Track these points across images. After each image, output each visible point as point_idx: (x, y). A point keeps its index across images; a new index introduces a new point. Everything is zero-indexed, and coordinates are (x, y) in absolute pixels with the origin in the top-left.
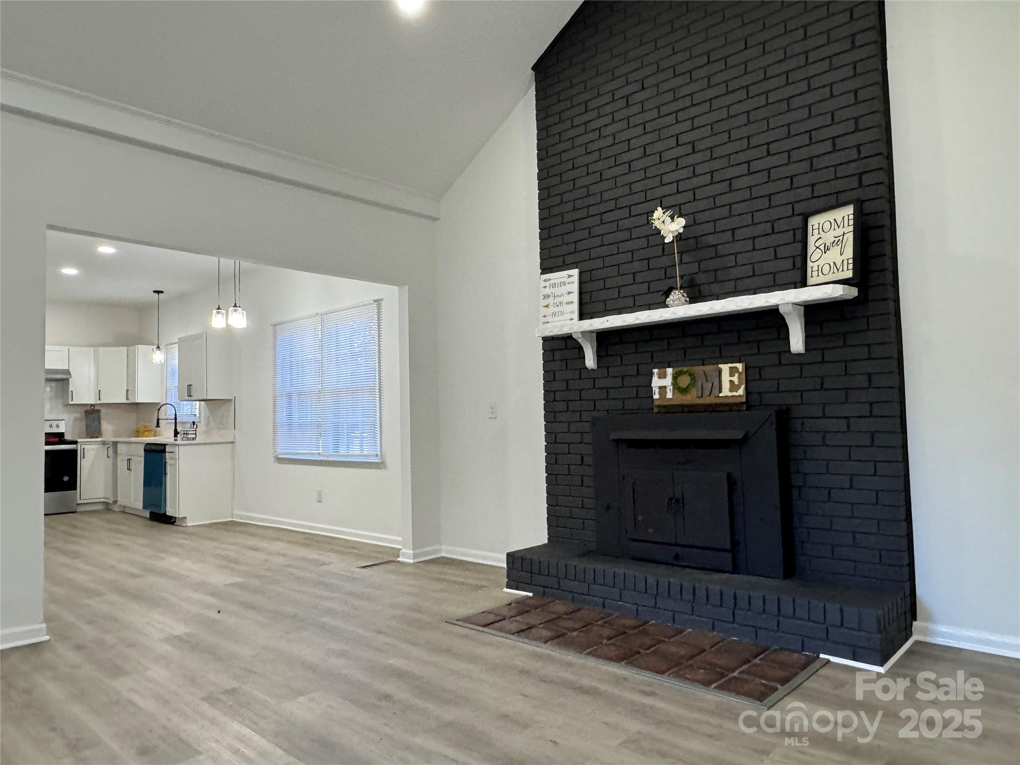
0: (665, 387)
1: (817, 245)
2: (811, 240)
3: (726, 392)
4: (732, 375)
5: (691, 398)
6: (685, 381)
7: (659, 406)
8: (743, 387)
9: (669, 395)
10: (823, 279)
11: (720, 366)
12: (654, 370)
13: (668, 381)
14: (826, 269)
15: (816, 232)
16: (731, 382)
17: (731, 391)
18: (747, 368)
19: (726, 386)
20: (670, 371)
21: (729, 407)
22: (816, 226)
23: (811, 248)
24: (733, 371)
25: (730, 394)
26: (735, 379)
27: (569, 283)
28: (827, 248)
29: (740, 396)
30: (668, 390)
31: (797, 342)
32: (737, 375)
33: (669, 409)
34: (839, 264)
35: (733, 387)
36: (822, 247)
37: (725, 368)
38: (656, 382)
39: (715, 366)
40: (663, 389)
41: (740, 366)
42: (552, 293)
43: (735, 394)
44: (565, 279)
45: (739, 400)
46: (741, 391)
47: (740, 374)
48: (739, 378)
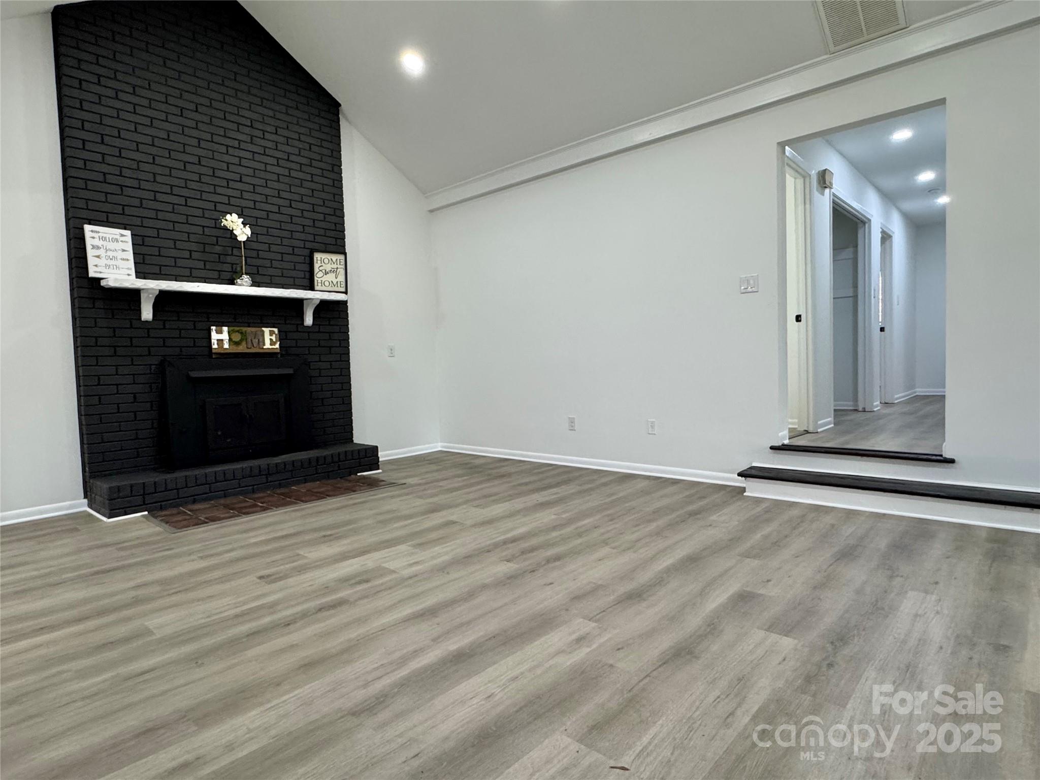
0: (222, 340)
1: (321, 268)
2: (316, 266)
3: (267, 345)
4: (271, 335)
5: (242, 349)
6: (237, 337)
7: (215, 353)
8: (279, 343)
9: (226, 346)
10: (324, 288)
11: (263, 329)
12: (212, 327)
13: (225, 336)
14: (327, 283)
15: (319, 262)
16: (271, 340)
17: (271, 345)
18: (279, 331)
19: (267, 342)
20: (225, 329)
21: (270, 355)
22: (319, 259)
23: (316, 270)
24: (271, 333)
25: (271, 347)
26: (274, 338)
27: (122, 241)
28: (326, 273)
29: (277, 348)
30: (225, 342)
31: (309, 320)
32: (274, 335)
33: (224, 356)
34: (335, 283)
35: (272, 343)
36: (324, 271)
37: (267, 331)
38: (215, 336)
39: (260, 329)
40: (220, 342)
41: (276, 330)
42: (103, 245)
43: (273, 347)
44: (118, 237)
45: (276, 351)
46: (277, 346)
47: (276, 335)
48: (276, 338)
